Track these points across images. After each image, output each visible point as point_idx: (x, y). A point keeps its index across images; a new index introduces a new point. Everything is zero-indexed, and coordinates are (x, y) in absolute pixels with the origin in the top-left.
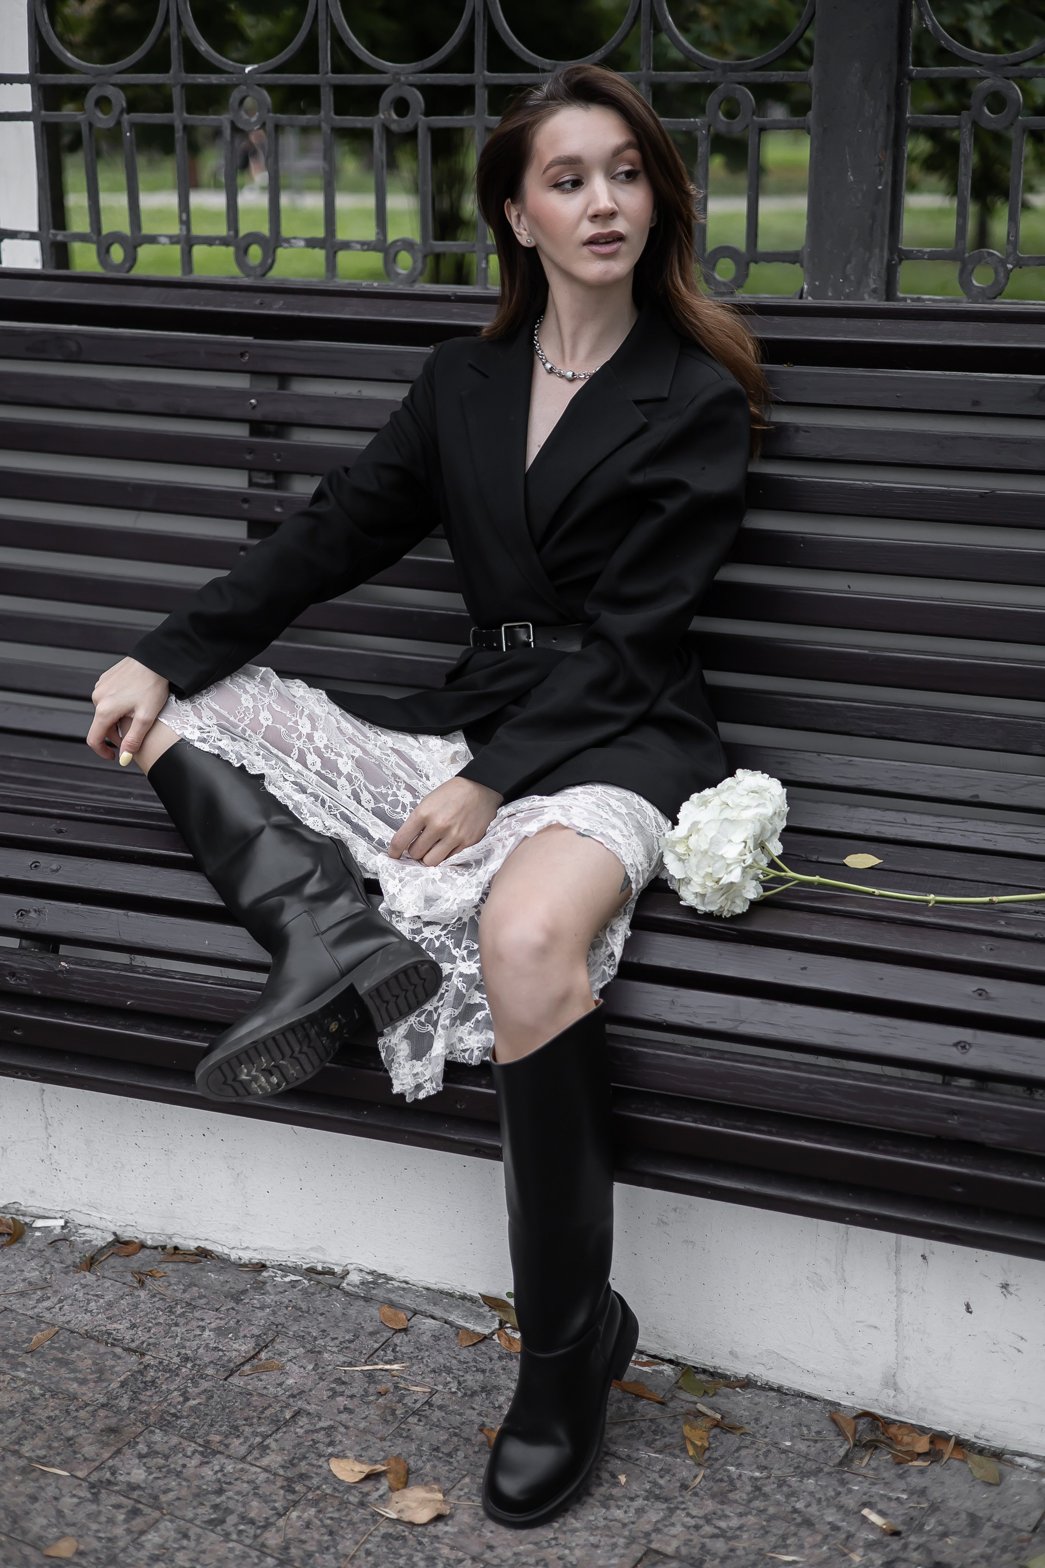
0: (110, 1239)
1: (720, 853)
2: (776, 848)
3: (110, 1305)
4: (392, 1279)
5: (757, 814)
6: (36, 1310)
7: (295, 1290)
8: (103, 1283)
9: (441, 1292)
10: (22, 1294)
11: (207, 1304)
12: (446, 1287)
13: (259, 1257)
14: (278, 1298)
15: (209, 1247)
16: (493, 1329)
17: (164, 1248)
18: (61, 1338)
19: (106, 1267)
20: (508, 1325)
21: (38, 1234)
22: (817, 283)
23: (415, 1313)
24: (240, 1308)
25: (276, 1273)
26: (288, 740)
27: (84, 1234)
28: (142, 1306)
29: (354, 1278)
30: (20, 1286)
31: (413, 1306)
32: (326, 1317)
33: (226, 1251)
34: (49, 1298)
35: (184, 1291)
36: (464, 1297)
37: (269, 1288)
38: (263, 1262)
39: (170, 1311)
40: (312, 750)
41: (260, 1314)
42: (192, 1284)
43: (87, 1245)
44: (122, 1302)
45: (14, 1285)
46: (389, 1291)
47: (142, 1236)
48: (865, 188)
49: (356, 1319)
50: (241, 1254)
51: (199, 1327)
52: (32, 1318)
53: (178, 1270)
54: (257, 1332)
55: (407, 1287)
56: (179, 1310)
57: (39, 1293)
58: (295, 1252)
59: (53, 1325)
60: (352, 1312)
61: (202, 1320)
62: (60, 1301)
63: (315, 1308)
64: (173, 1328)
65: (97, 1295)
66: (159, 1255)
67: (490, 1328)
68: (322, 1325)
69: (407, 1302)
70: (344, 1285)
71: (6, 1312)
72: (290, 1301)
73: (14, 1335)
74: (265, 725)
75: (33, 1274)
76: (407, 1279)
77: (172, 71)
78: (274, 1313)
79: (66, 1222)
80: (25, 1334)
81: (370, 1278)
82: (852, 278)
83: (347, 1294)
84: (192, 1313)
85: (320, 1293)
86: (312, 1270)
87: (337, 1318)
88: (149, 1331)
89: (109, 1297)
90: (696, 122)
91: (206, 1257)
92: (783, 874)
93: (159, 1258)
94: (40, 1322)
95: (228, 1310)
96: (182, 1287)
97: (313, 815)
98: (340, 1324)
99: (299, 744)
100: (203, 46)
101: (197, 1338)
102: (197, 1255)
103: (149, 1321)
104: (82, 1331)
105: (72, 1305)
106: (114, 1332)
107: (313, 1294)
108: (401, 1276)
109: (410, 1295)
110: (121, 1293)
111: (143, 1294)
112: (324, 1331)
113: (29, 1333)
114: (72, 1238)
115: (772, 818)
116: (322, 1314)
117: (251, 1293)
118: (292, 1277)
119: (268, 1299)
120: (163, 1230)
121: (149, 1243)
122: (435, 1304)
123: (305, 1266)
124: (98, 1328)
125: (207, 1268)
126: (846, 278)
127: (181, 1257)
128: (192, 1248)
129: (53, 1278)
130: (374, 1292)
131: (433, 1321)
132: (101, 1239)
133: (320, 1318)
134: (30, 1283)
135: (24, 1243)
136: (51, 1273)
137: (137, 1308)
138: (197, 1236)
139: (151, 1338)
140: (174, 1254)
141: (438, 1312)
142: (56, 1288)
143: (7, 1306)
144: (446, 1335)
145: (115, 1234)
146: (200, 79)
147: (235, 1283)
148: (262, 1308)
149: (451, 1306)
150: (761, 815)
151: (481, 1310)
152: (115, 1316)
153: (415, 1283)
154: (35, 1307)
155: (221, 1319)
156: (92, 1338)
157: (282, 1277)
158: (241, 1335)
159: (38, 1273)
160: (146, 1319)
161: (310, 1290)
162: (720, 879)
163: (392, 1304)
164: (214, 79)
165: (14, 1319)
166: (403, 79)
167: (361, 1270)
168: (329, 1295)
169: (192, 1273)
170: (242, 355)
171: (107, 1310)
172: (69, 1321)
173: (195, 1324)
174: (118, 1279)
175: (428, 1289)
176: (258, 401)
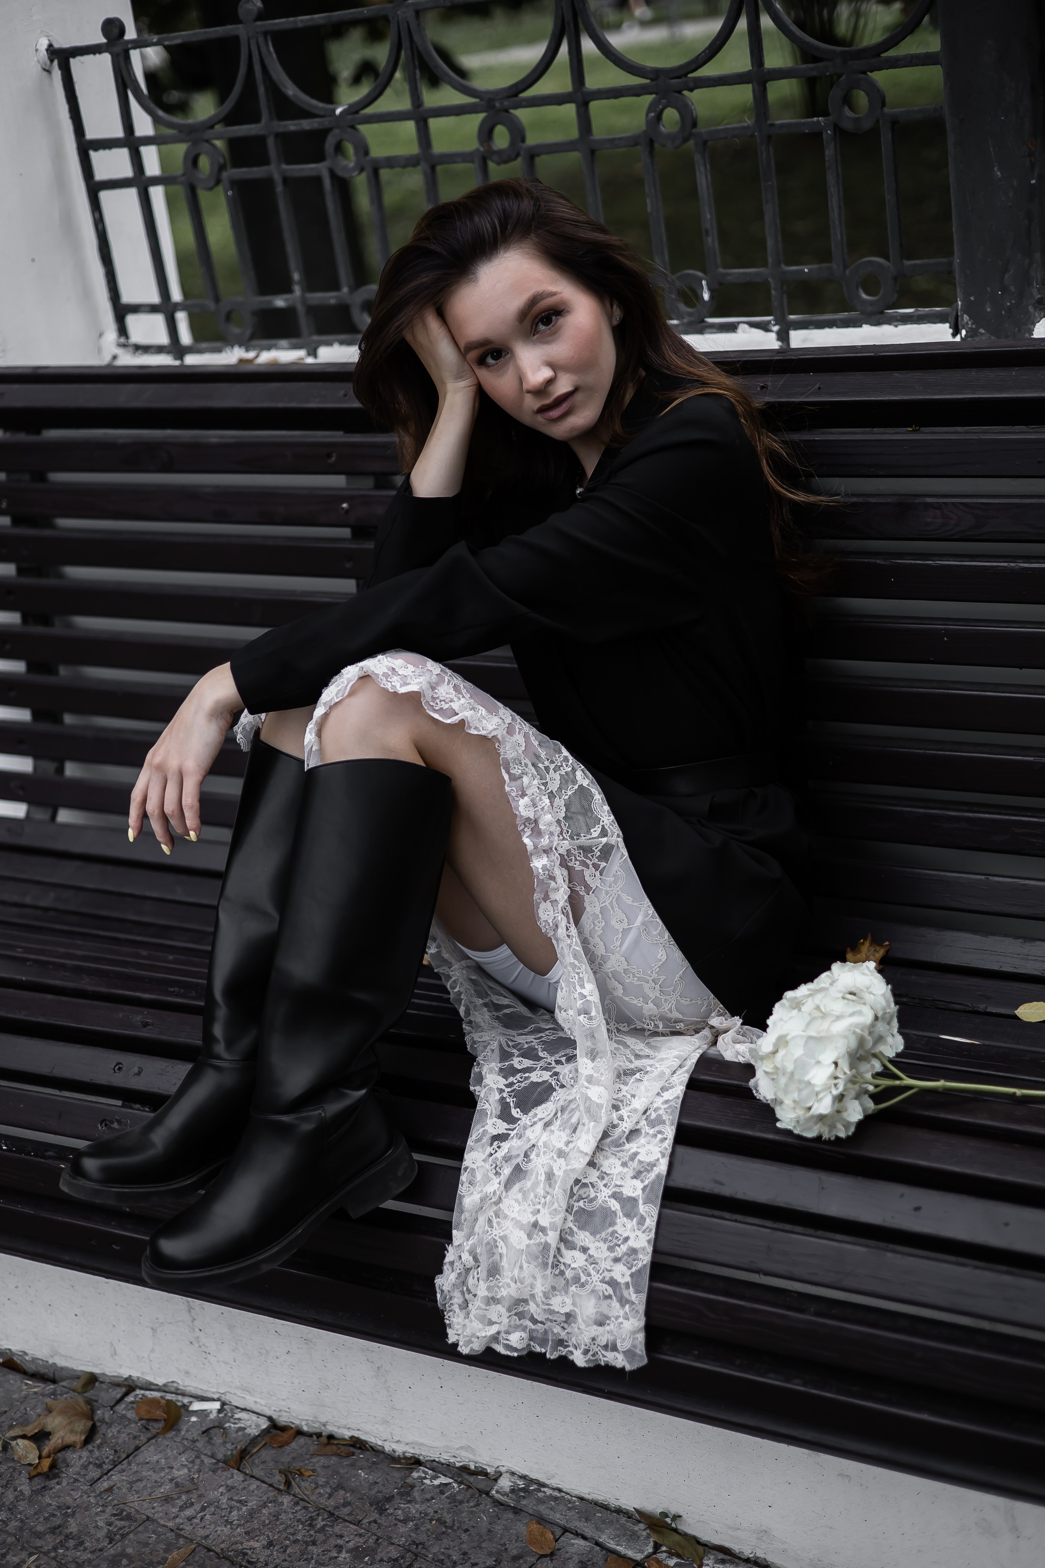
0: (264, 1427)
1: (806, 1079)
2: (894, 1045)
3: (252, 1514)
4: (544, 1485)
5: (851, 1025)
6: (178, 1520)
7: (443, 1497)
8: (249, 1485)
9: (596, 1503)
10: (167, 1499)
11: (350, 1514)
12: (600, 1497)
13: (412, 1451)
14: (424, 1507)
15: (363, 1437)
16: (646, 1553)
17: (319, 1435)
18: (197, 1558)
19: (256, 1461)
20: (664, 1548)
21: (194, 1419)
22: (972, 298)
23: (565, 1530)
24: (382, 1520)
25: (426, 1473)
27: (239, 1419)
28: (283, 1517)
29: (505, 1483)
30: (166, 1488)
31: (563, 1523)
32: (469, 1535)
33: (380, 1443)
34: (192, 1504)
35: (330, 1496)
36: (619, 1511)
37: (416, 1494)
38: (417, 1456)
39: (310, 1525)
41: (402, 1529)
42: (340, 1487)
43: (240, 1433)
44: (264, 1511)
45: (160, 1486)
46: (541, 1501)
47: (297, 1422)
48: (1015, 183)
49: (501, 1538)
50: (394, 1446)
51: (336, 1546)
52: (172, 1530)
53: (328, 1467)
54: (395, 1554)
55: (560, 1497)
56: (320, 1523)
57: (184, 1497)
58: (446, 1449)
59: (191, 1541)
60: (498, 1528)
61: (341, 1536)
62: (203, 1509)
63: (460, 1522)
64: (310, 1548)
65: (240, 1502)
66: (312, 1445)
67: (643, 1552)
68: (464, 1546)
69: (557, 1517)
70: (494, 1492)
71: (148, 1523)
72: (436, 1512)
73: (151, 1553)
75: (181, 1473)
76: (560, 1486)
77: (263, 121)
78: (417, 1528)
79: (223, 1404)
80: (161, 1551)
81: (521, 1484)
82: (1012, 289)
83: (498, 1503)
84: (332, 1526)
85: (468, 1502)
86: (465, 1469)
87: (481, 1537)
88: (285, 1551)
89: (253, 1503)
90: (818, 121)
91: (360, 1448)
92: (897, 1082)
93: (312, 1449)
94: (179, 1536)
95: (370, 1523)
96: (328, 1490)
98: (483, 1545)
100: (291, 90)
101: (332, 1562)
102: (351, 1446)
103: (287, 1538)
104: (218, 1550)
105: (213, 1514)
106: (250, 1552)
107: (461, 1502)
108: (553, 1482)
109: (561, 1507)
110: (265, 1498)
111: (286, 1500)
112: (465, 1554)
113: (166, 1551)
114: (227, 1425)
115: (873, 1025)
116: (466, 1531)
117: (397, 1499)
118: (443, 1480)
119: (414, 1509)
120: (316, 1417)
121: (305, 1428)
122: (587, 1520)
123: (458, 1465)
124: (234, 1547)
125: (358, 1464)
126: (1005, 289)
127: (334, 1448)
128: (347, 1437)
129: (201, 1478)
130: (524, 1502)
131: (582, 1542)
132: (254, 1425)
133: (464, 1537)
134: (177, 1485)
135: (179, 1431)
136: (199, 1471)
137: (278, 1519)
138: (349, 1426)
139: (285, 1560)
140: (328, 1444)
141: (589, 1531)
142: (202, 1491)
143: (150, 1515)
144: (595, 1560)
145: (270, 1419)
146: (292, 126)
147: (383, 1485)
148: (405, 1521)
149: (604, 1522)
150: (857, 1025)
151: (636, 1528)
152: (254, 1530)
153: (568, 1491)
154: (177, 1517)
155: (361, 1535)
156: (226, 1558)
157: (431, 1480)
158: (378, 1558)
159: (186, 1471)
160: (285, 1535)
161: (459, 1498)
162: (810, 1108)
163: (541, 1520)
164: (306, 124)
165: (154, 1532)
166: (497, 105)
167: (513, 1474)
168: (477, 1505)
169: (342, 1471)
170: (329, 456)
171: (248, 1522)
172: (208, 1536)
173: (333, 1541)
174: (266, 1479)
175: (582, 1499)
176: (350, 505)
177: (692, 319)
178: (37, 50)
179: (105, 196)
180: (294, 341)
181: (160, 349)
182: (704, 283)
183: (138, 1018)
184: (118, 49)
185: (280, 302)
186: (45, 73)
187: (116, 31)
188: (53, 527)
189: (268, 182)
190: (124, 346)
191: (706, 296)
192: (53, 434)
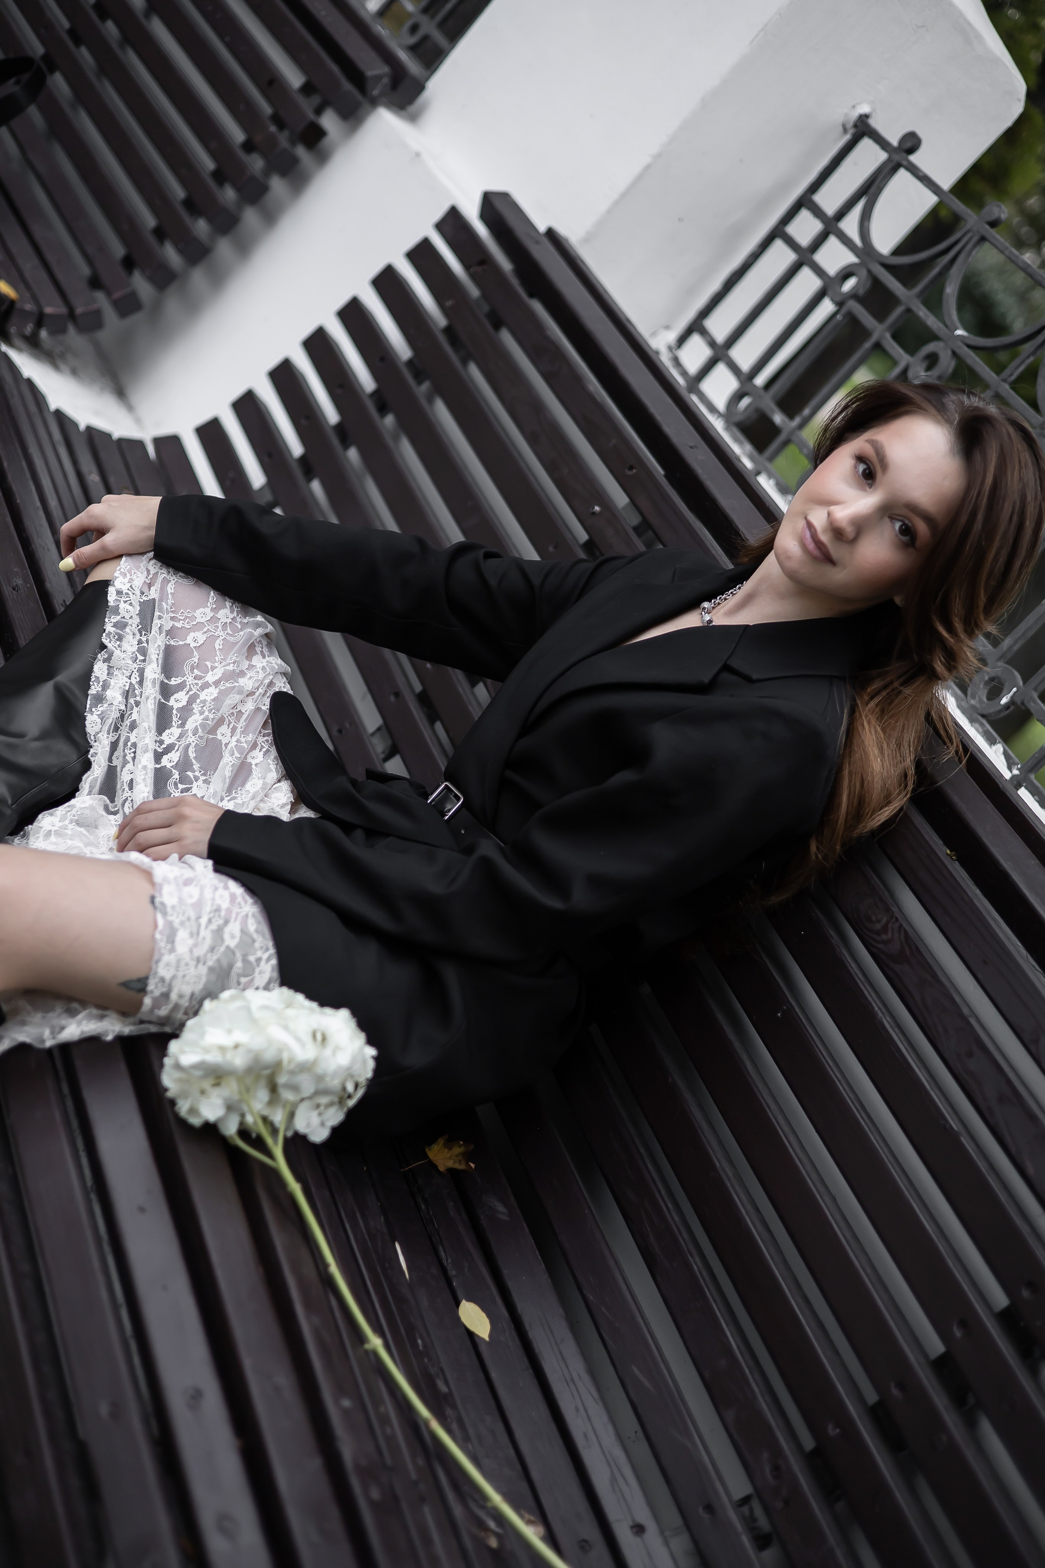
2: (314, 1127)
26: (186, 669)
40: (191, 693)
74: (187, 642)
77: (912, 291)
92: (270, 1142)
97: (102, 717)
99: (190, 680)
146: (922, 312)
164: (931, 321)
170: (631, 468)
176: (600, 513)
177: (978, 706)
178: (854, 107)
179: (779, 245)
180: (755, 453)
181: (684, 373)
182: (1015, 689)
183: (19, 582)
184: (896, 158)
185: (778, 418)
186: (841, 128)
187: (908, 145)
188: (465, 363)
189: (866, 333)
190: (670, 348)
191: (1004, 701)
192: (537, 307)
